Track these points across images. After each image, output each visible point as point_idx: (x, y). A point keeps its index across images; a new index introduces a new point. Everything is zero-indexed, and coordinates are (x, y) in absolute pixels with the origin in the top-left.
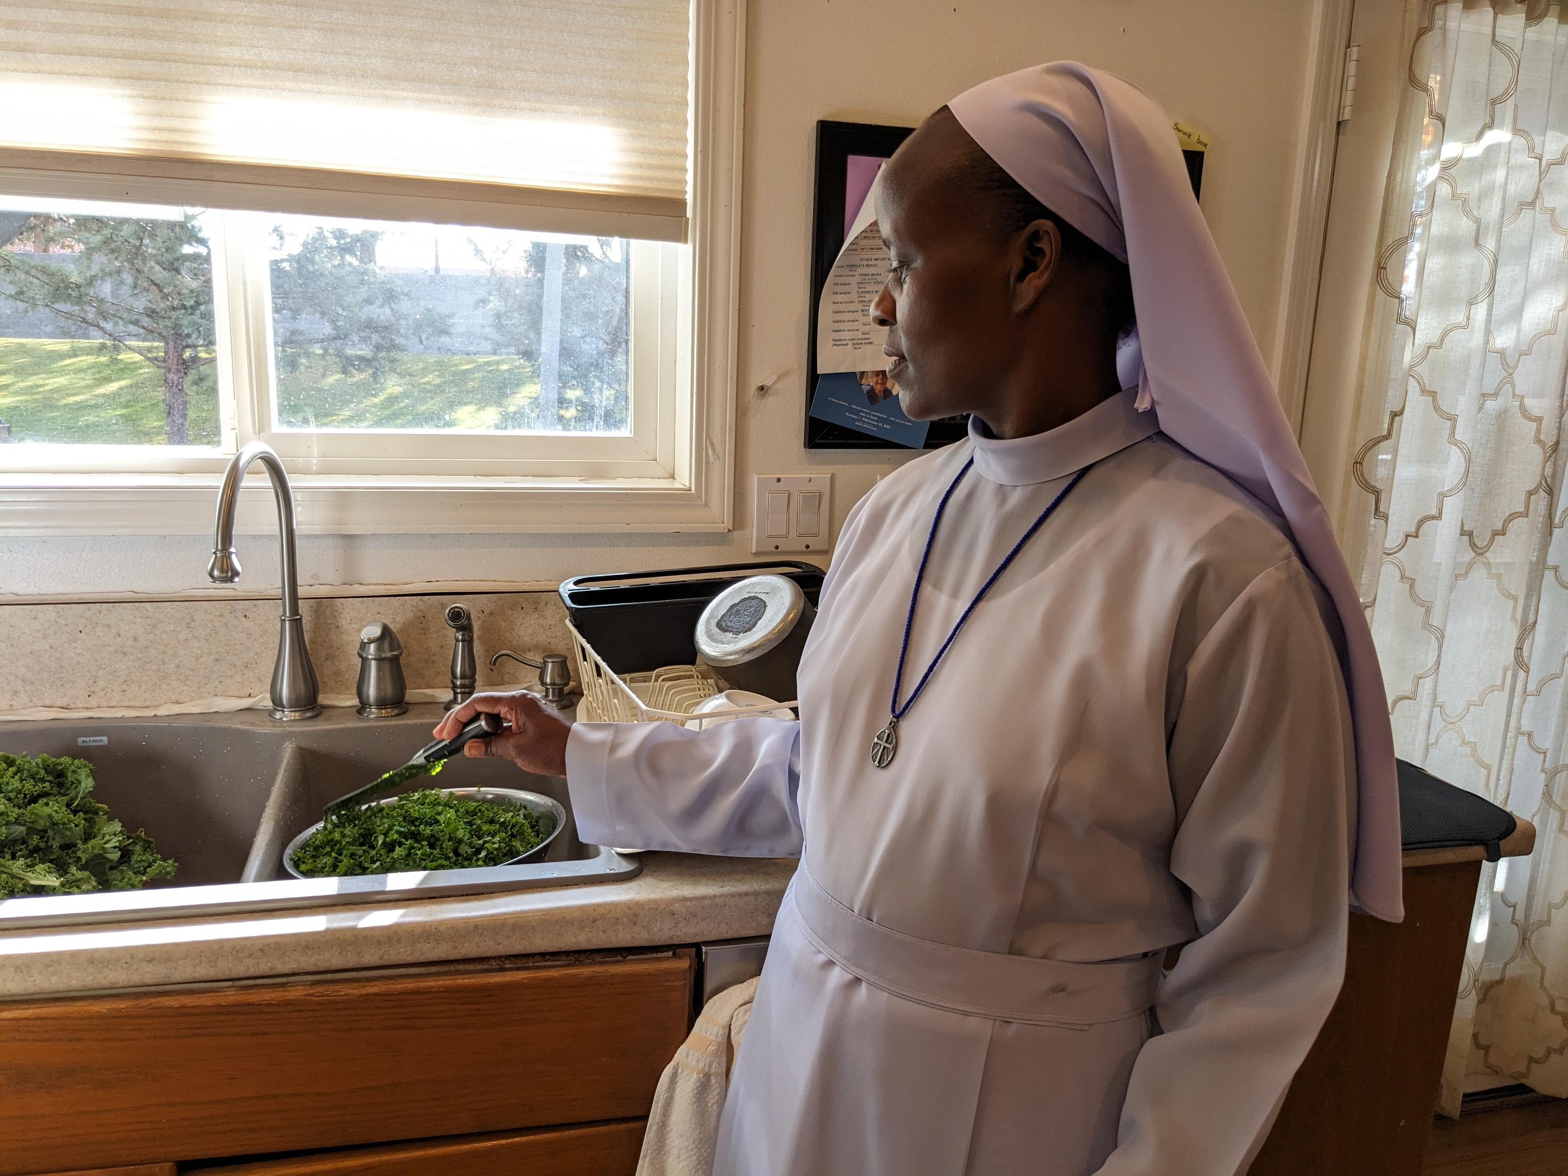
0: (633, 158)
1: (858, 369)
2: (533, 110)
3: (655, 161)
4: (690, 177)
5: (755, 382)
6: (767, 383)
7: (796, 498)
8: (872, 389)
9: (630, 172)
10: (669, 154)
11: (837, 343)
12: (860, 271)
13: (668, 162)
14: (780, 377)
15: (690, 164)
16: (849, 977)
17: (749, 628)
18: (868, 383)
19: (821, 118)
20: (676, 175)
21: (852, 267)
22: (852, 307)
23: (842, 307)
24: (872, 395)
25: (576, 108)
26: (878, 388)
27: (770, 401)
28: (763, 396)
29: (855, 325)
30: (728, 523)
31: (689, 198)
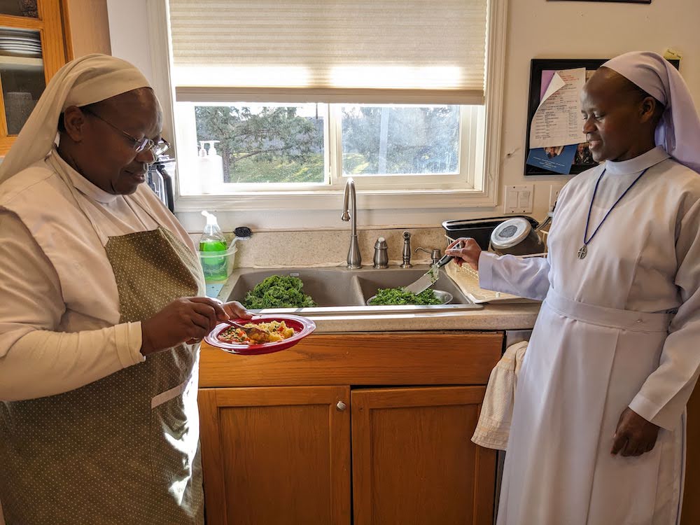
0: (464, 77)
1: (545, 147)
2: (433, 63)
3: (472, 78)
4: (485, 82)
5: (507, 152)
6: (511, 153)
7: (521, 194)
8: (550, 153)
9: (464, 82)
10: (478, 75)
11: (537, 137)
12: (546, 111)
13: (478, 77)
14: (516, 150)
15: (485, 78)
16: (572, 320)
17: (512, 235)
18: (548, 151)
19: (533, 58)
20: (481, 82)
21: (543, 110)
22: (543, 124)
23: (540, 124)
24: (549, 156)
25: (447, 62)
26: (552, 153)
27: (512, 158)
28: (509, 157)
29: (544, 131)
30: (496, 203)
31: (485, 89)
